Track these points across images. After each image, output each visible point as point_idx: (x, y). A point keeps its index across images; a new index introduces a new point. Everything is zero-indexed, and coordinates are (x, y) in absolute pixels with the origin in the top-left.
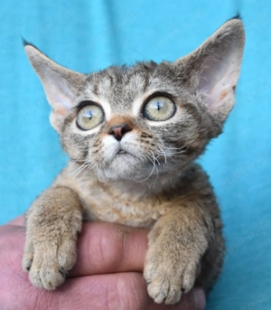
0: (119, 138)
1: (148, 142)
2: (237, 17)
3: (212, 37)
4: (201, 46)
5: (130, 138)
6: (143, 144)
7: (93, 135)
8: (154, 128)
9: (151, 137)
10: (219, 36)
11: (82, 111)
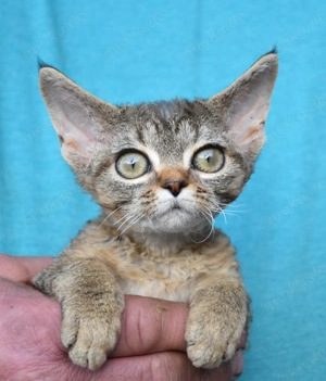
0: (175, 193)
1: (203, 198)
2: (273, 52)
3: (247, 74)
4: (234, 84)
5: (187, 194)
6: (199, 200)
7: (140, 185)
8: (206, 181)
9: (205, 192)
10: (253, 73)
11: (123, 158)
